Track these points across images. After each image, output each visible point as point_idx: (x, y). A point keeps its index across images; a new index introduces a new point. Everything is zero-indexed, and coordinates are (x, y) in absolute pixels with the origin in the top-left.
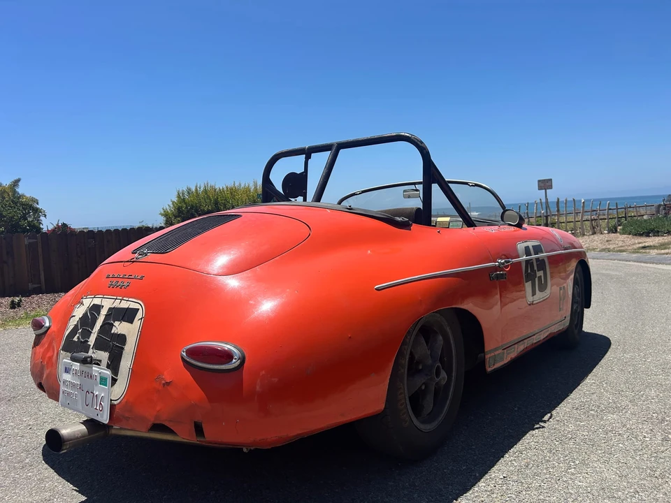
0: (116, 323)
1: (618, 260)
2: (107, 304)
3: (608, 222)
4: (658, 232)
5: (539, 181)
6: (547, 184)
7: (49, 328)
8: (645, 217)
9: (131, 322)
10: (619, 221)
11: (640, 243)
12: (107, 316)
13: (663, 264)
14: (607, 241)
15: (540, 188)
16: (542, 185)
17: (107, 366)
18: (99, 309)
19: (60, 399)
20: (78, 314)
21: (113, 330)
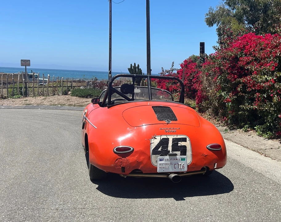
0: (179, 142)
2: (171, 138)
3: (62, 89)
4: (92, 96)
5: (22, 60)
6: (27, 63)
7: (134, 149)
8: (81, 88)
9: (186, 141)
10: (68, 88)
12: (173, 141)
15: (22, 65)
16: (24, 63)
17: (181, 155)
18: (168, 139)
19: (158, 170)
20: (155, 142)
21: (179, 145)
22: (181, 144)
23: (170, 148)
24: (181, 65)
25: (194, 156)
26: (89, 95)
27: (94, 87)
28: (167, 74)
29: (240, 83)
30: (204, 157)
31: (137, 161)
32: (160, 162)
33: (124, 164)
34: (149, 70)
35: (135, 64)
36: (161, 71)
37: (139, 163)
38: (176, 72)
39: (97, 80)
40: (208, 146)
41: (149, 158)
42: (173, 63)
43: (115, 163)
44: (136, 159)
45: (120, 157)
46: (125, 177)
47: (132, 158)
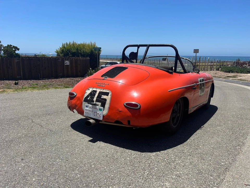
0: (103, 96)
1: (218, 81)
2: (98, 91)
3: (216, 67)
4: (233, 71)
6: (197, 51)
7: (76, 95)
8: (229, 66)
9: (108, 95)
10: (220, 66)
11: (226, 75)
12: (99, 94)
13: (233, 83)
14: (215, 73)
16: (195, 51)
17: (101, 106)
18: (96, 91)
19: (84, 114)
20: (88, 92)
21: (102, 97)
22: (104, 97)
23: (95, 99)
25: (110, 109)
32: (86, 108)
41: (82, 104)
44: (75, 103)
45: (69, 99)
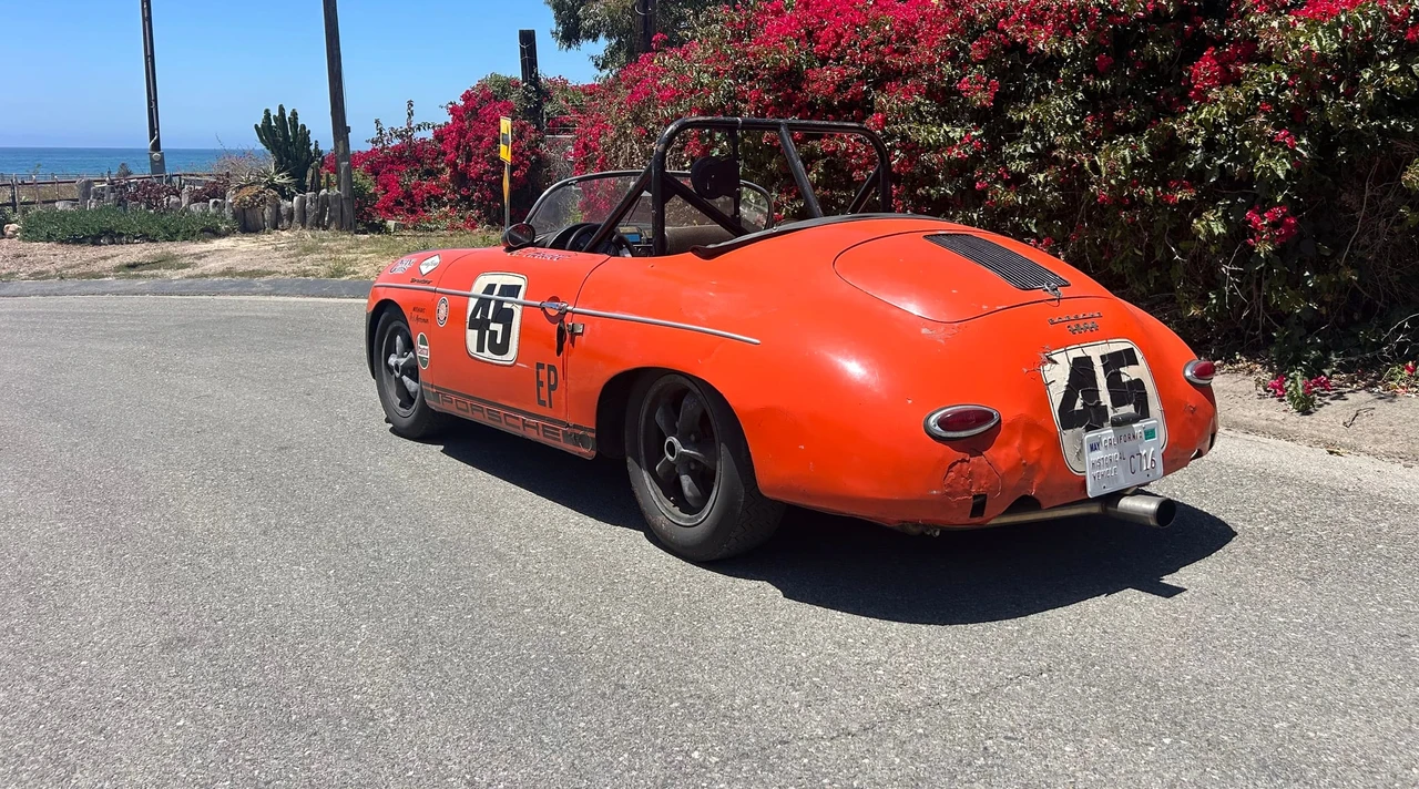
0: (1121, 370)
7: (1000, 415)
12: (1106, 368)
19: (1089, 490)
20: (1057, 375)
21: (1125, 379)
22: (1129, 373)
23: (1105, 397)
24: (454, 110)
25: (1169, 414)
26: (106, 233)
27: (121, 202)
28: (397, 142)
29: (818, 158)
30: (1190, 415)
31: (1024, 464)
32: (1093, 453)
33: (983, 482)
34: (341, 129)
35: (281, 109)
36: (374, 134)
37: (1031, 469)
38: (429, 135)
39: (129, 174)
40: (1188, 373)
41: (1056, 445)
42: (410, 104)
43: (948, 481)
44: (1019, 456)
45: (961, 455)
46: (938, 534)
47: (1004, 451)
